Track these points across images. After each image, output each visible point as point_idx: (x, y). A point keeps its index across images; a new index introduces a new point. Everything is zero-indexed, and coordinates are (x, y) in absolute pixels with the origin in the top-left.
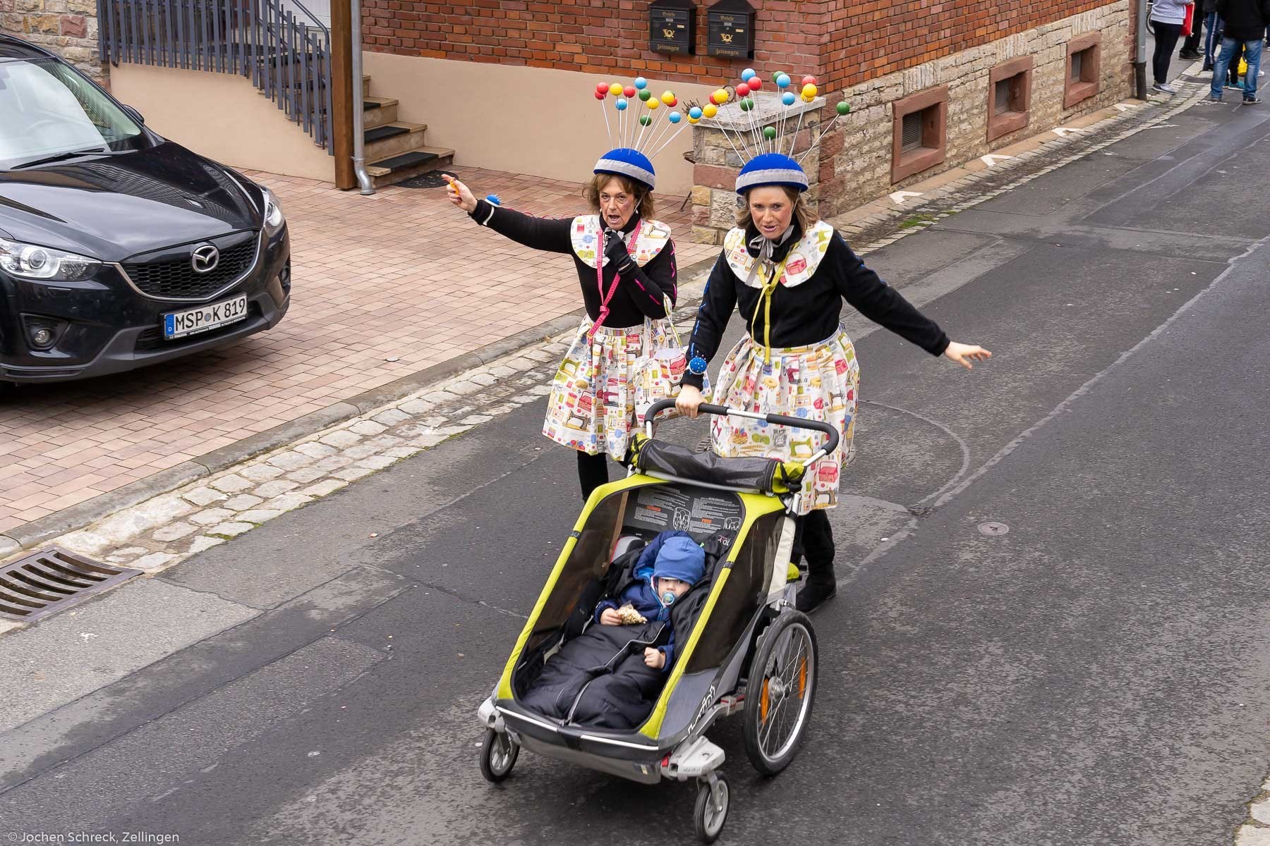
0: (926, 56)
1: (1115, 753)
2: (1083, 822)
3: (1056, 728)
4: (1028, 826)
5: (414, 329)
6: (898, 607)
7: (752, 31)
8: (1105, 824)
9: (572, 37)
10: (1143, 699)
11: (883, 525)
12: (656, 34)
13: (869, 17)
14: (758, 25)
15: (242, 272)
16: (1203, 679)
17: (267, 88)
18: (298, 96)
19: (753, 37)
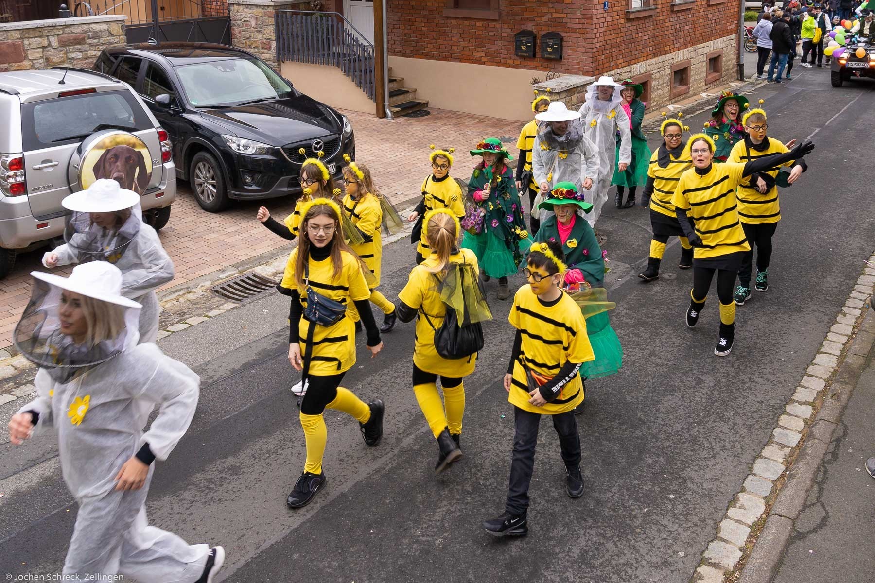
0: (641, 59)
1: (724, 380)
2: (708, 411)
3: (696, 368)
4: (682, 412)
5: (409, 180)
6: (625, 311)
7: (561, 47)
8: (718, 412)
9: (480, 49)
10: (737, 356)
11: (619, 273)
12: (518, 48)
13: (615, 41)
14: (564, 44)
15: (334, 153)
16: (765, 348)
17: (347, 72)
18: (361, 76)
19: (562, 49)
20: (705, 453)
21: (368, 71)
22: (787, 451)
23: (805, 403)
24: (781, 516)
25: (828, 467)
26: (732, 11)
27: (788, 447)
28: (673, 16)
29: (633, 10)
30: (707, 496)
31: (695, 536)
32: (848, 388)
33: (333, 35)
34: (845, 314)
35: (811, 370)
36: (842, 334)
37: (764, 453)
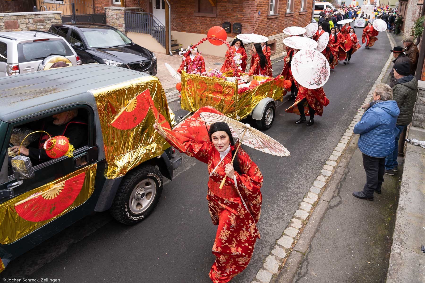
0: (273, 34)
14: (242, 27)
15: (149, 67)
17: (154, 36)
18: (159, 38)
19: (241, 30)
20: (295, 178)
21: (163, 37)
22: (326, 178)
23: (333, 161)
24: (324, 201)
25: (342, 183)
26: (309, 17)
27: (327, 176)
28: (286, 18)
29: (270, 15)
30: (296, 194)
31: (291, 208)
32: (350, 155)
33: (148, 22)
34: (349, 129)
35: (336, 149)
36: (348, 136)
37: (318, 178)
